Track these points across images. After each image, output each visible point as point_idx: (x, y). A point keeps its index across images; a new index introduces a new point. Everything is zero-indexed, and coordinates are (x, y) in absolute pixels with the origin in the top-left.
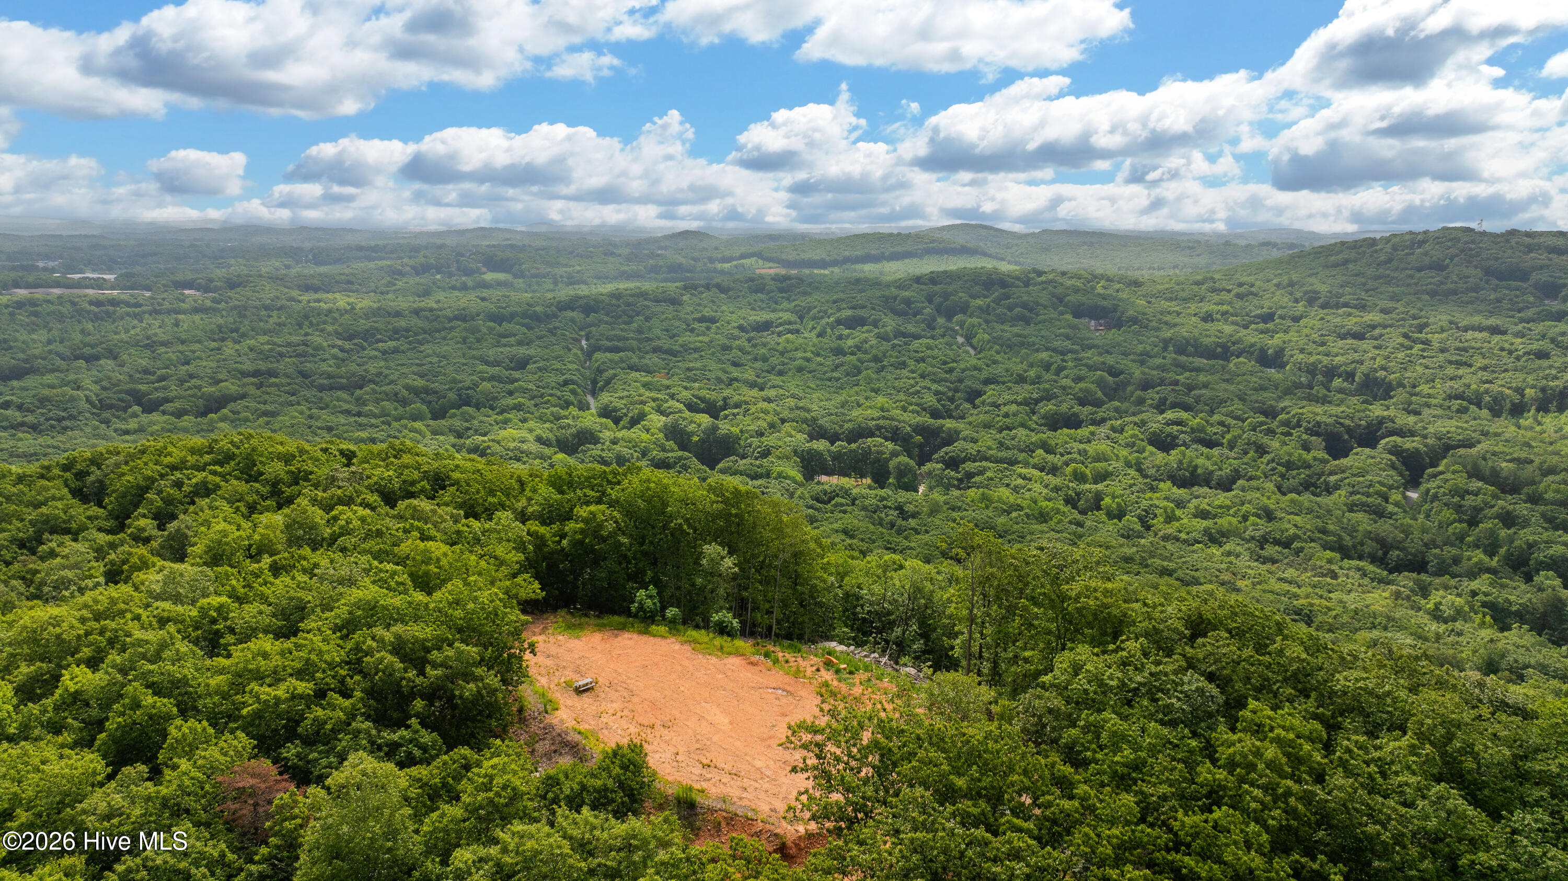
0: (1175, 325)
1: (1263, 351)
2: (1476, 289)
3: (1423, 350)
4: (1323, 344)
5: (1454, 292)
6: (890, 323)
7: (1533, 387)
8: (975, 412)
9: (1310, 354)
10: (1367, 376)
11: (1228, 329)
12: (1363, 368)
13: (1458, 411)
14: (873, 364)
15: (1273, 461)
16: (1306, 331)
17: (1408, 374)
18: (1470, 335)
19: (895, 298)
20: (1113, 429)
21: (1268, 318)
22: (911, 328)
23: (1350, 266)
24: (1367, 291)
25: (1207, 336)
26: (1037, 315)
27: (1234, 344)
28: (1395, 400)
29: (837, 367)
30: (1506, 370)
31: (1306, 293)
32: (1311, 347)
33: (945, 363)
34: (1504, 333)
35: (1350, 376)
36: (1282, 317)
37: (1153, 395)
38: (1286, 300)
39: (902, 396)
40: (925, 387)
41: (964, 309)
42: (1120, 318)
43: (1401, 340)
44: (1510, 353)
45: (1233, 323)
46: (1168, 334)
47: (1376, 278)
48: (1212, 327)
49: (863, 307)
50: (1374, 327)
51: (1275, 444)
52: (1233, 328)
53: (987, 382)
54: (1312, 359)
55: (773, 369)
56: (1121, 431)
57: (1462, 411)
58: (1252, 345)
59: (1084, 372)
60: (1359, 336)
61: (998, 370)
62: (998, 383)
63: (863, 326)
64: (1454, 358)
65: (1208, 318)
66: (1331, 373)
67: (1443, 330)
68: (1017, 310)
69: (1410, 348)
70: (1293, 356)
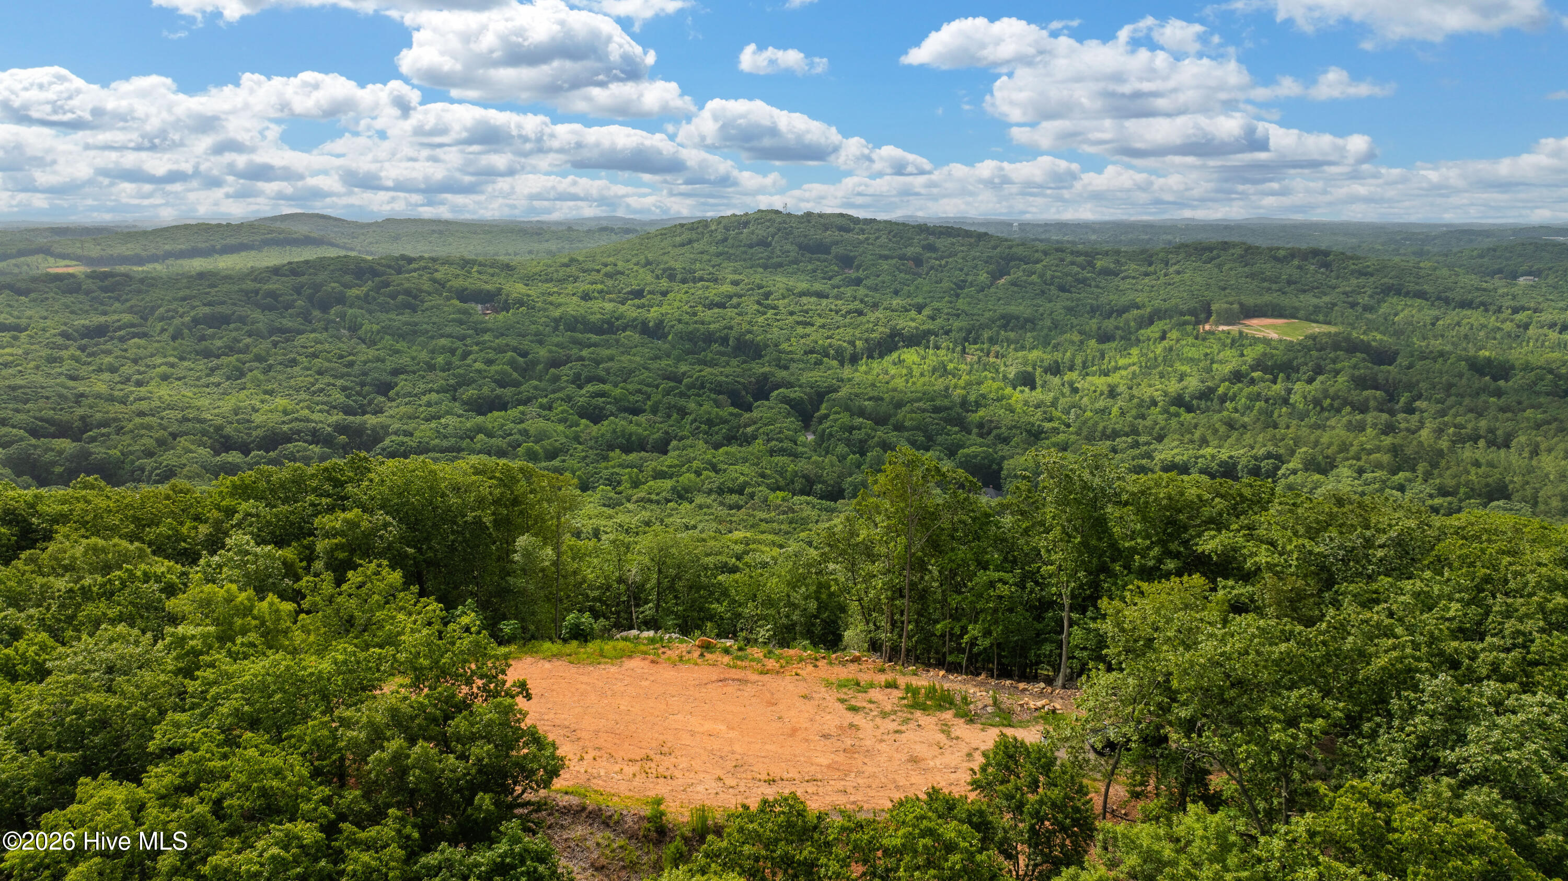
0: (560, 305)
1: (644, 324)
2: (796, 262)
3: (776, 314)
4: (695, 314)
5: (780, 265)
6: (261, 319)
7: (860, 339)
8: (394, 404)
9: (687, 323)
10: (738, 339)
11: (609, 306)
12: (733, 333)
13: (816, 364)
14: (256, 364)
15: (695, 420)
16: (676, 304)
17: (769, 336)
18: (804, 300)
19: (257, 292)
20: (542, 407)
21: (639, 294)
22: (287, 323)
23: (695, 245)
24: (713, 266)
25: (592, 313)
26: (423, 302)
27: (617, 319)
28: (767, 358)
29: (213, 370)
30: (838, 327)
31: (664, 270)
32: (686, 318)
33: (341, 357)
34: (827, 297)
35: (724, 340)
36: (650, 293)
37: (566, 371)
38: (649, 278)
39: (303, 395)
40: (329, 384)
41: (341, 300)
42: (506, 301)
43: (756, 307)
44: (837, 312)
45: (611, 301)
46: (557, 313)
47: (719, 255)
48: (596, 305)
49: (223, 303)
50: (731, 297)
51: (692, 405)
52: (612, 304)
53: (396, 372)
54: (691, 328)
55: (128, 380)
56: (550, 408)
57: (818, 363)
58: (635, 319)
59: (491, 355)
60: (722, 306)
61: (405, 360)
62: (407, 372)
63: (228, 324)
64: (801, 319)
65: (586, 297)
66: (709, 338)
67: (784, 298)
68: (400, 297)
69: (765, 313)
70: (673, 326)
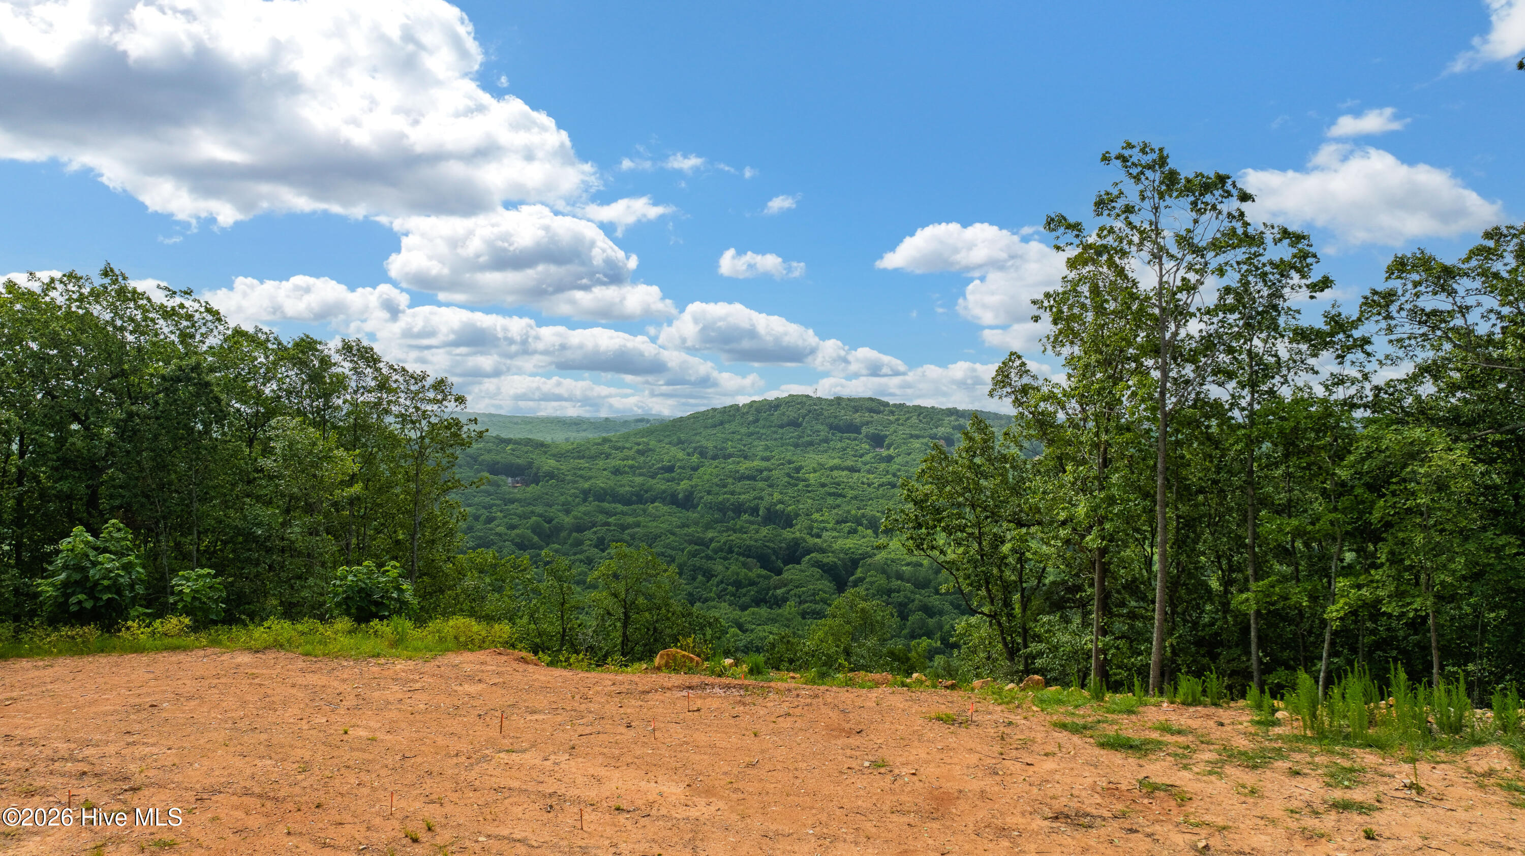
0: (590, 478)
1: (674, 496)
2: (826, 441)
3: (807, 486)
4: (725, 486)
5: (811, 444)
9: (717, 494)
10: (768, 509)
11: (639, 480)
12: (764, 504)
13: (849, 532)
16: (707, 477)
17: (801, 506)
18: (836, 473)
21: (670, 469)
23: (727, 426)
24: (744, 445)
25: (621, 486)
27: (646, 492)
28: (799, 527)
31: (696, 449)
32: (715, 489)
35: (755, 511)
36: (680, 467)
37: (589, 536)
38: (680, 455)
42: (536, 474)
43: (787, 479)
45: (641, 475)
46: (586, 485)
47: (750, 434)
48: (625, 479)
50: (761, 471)
52: (641, 478)
54: (721, 498)
57: (852, 532)
58: (664, 492)
59: (515, 520)
60: (752, 478)
64: (833, 490)
65: (617, 472)
66: (739, 509)
67: (815, 471)
69: (796, 485)
70: (702, 498)
